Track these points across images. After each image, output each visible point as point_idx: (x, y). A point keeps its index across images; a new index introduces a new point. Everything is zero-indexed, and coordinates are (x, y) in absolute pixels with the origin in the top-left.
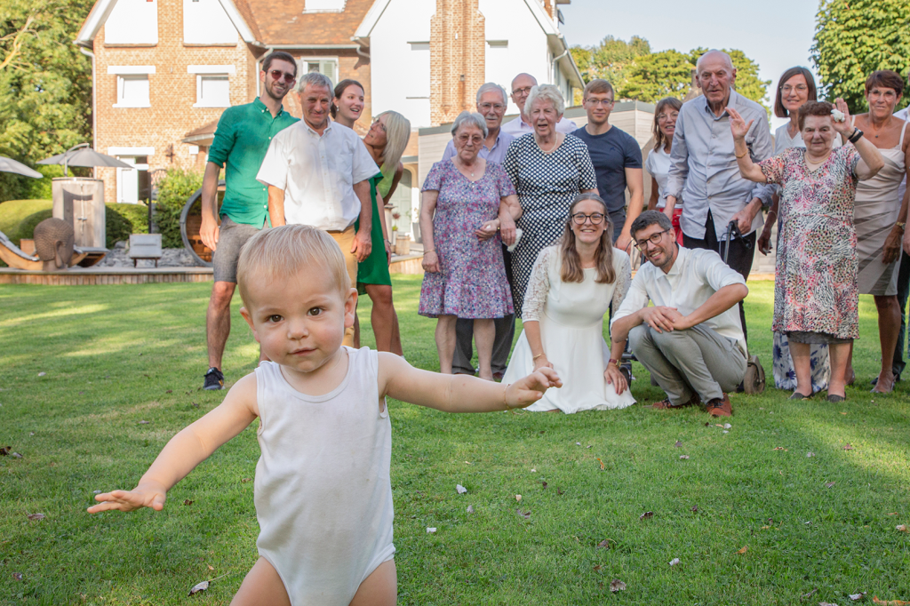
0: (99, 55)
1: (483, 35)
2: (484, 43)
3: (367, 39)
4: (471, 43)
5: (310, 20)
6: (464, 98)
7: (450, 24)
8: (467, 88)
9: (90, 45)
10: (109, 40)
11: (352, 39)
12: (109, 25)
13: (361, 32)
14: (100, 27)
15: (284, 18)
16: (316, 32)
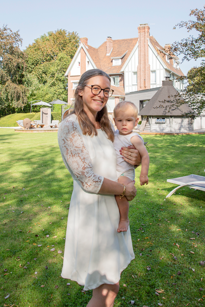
0: (69, 78)
1: (150, 69)
2: (150, 72)
3: (124, 72)
4: (146, 72)
5: (113, 68)
6: (145, 85)
7: (142, 67)
8: (146, 82)
9: (67, 76)
10: (71, 75)
11: (120, 72)
12: (71, 72)
13: (122, 70)
14: (69, 72)
15: (108, 67)
16: (114, 70)
